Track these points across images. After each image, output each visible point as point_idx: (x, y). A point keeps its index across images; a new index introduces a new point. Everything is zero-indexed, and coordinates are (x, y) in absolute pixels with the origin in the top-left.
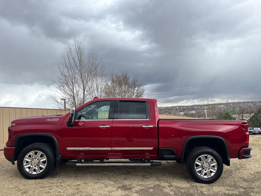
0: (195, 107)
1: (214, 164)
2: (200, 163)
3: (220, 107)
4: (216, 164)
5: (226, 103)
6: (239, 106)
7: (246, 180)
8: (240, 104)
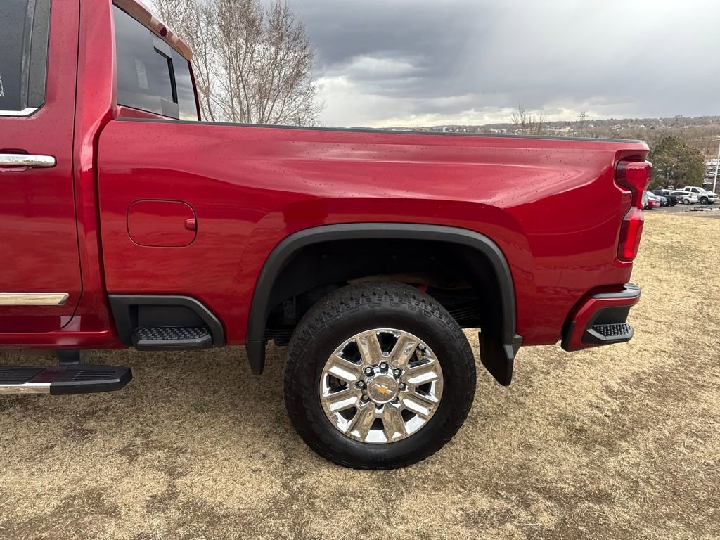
0: (492, 130)
1: (429, 376)
2: (354, 371)
3: (560, 132)
4: (435, 376)
5: (577, 122)
6: (611, 130)
7: (581, 430)
8: (615, 124)
